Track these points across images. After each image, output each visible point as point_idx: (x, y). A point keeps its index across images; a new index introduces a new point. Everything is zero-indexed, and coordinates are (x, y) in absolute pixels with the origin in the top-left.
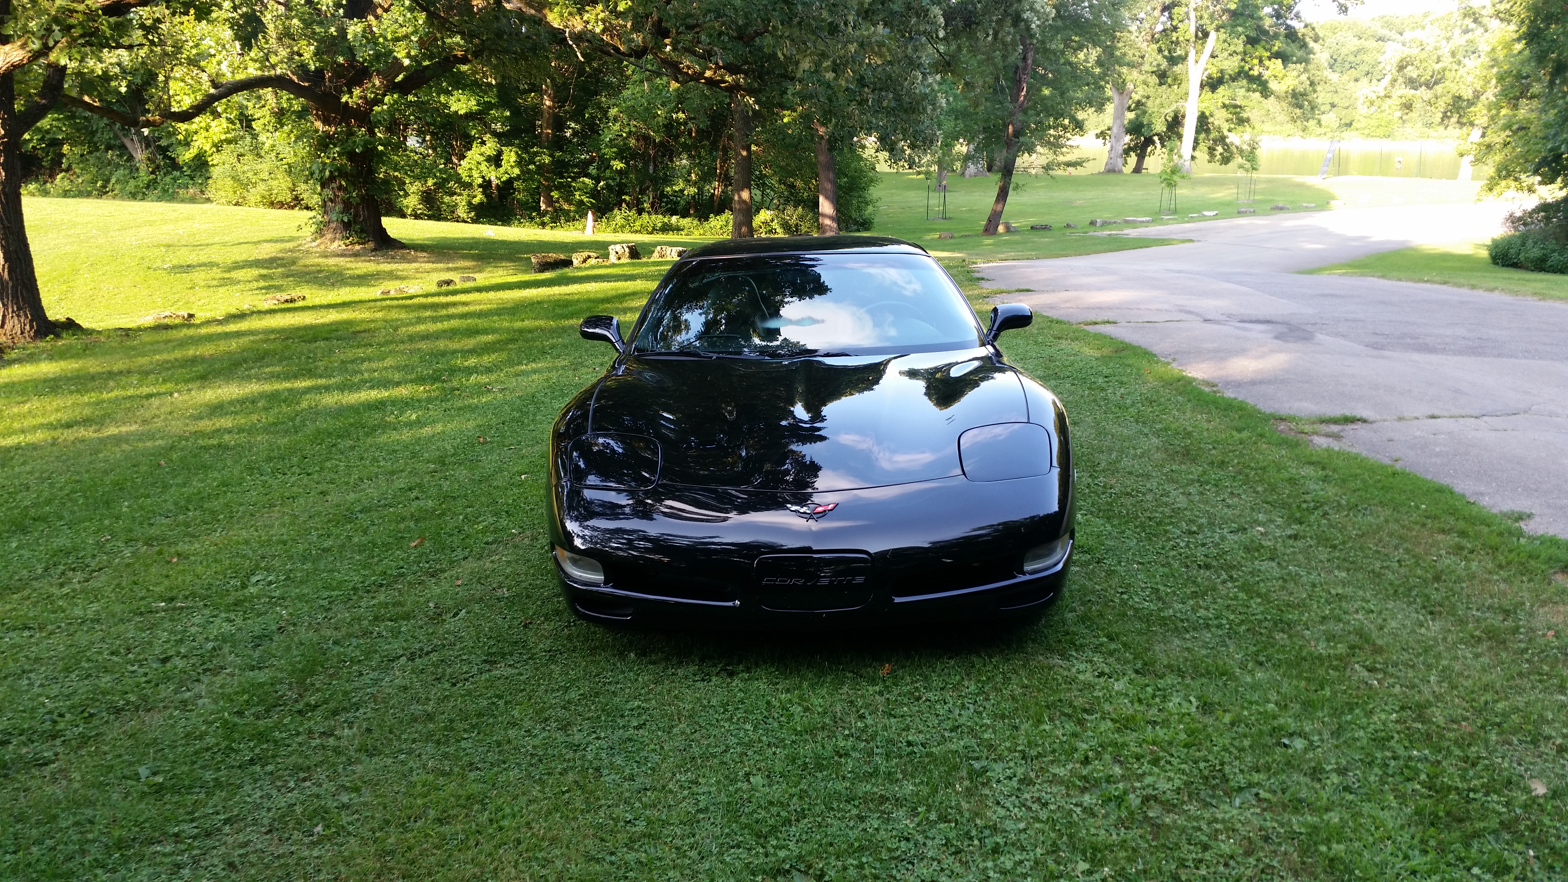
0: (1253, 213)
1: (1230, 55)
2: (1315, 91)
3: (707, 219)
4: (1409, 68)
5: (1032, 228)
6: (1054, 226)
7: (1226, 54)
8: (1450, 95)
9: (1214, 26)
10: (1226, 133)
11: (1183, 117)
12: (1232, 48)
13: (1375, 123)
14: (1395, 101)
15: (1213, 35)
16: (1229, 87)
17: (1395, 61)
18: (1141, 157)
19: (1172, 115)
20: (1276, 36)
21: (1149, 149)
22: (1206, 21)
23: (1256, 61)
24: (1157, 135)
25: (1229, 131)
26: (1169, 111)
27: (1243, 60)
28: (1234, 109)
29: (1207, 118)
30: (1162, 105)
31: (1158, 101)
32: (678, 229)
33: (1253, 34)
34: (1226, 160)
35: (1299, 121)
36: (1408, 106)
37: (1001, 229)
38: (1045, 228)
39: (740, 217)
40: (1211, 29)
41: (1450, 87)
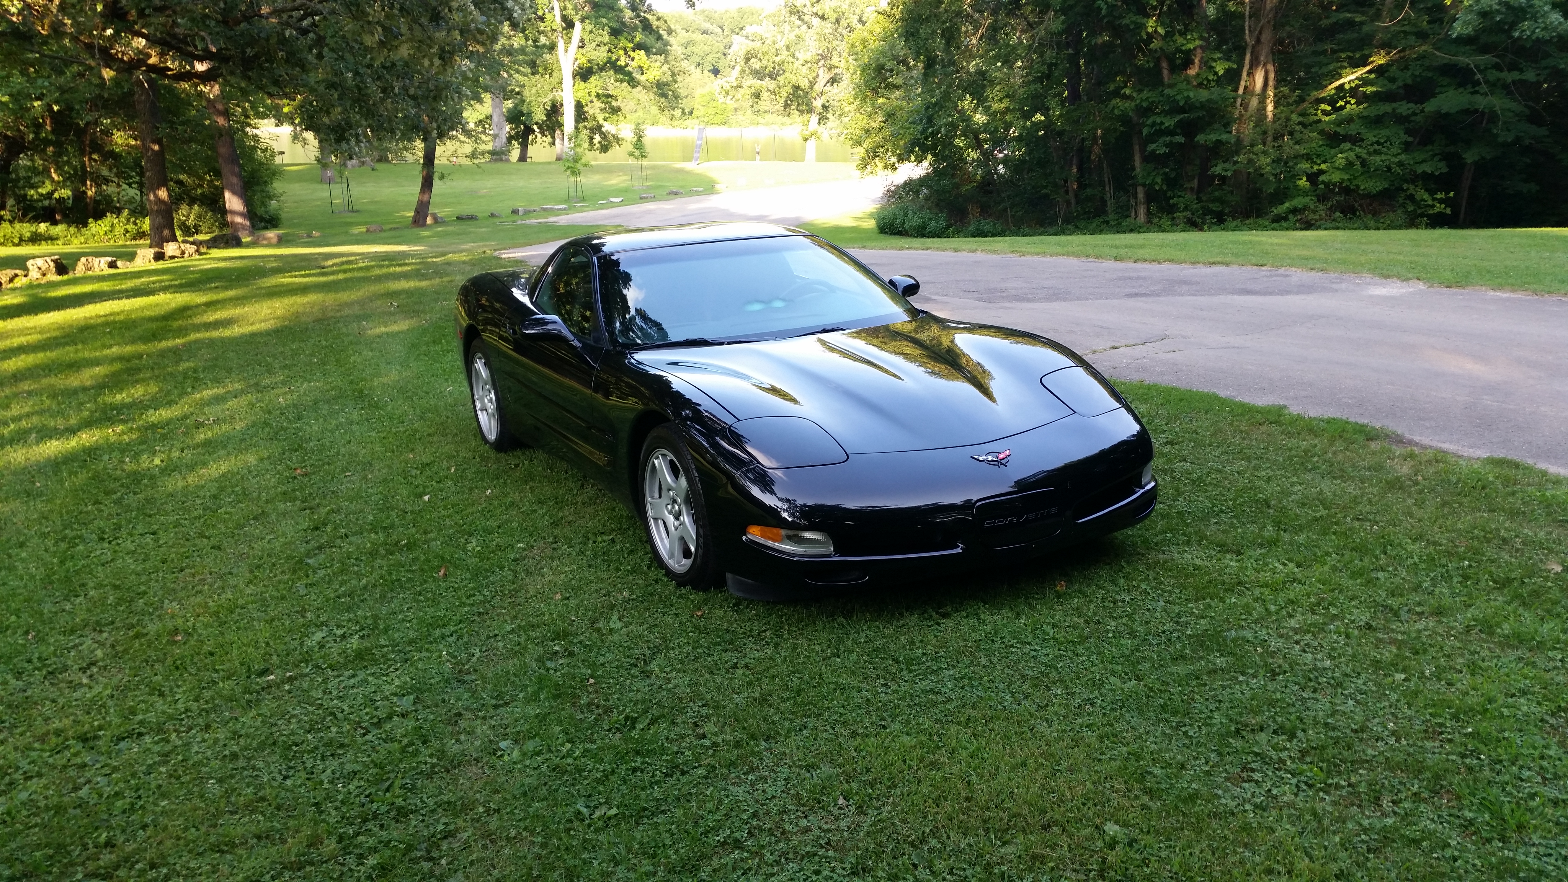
0: (654, 199)
1: (598, 45)
2: (676, 82)
3: (85, 225)
4: (752, 60)
5: (458, 218)
6: (479, 215)
7: (594, 45)
8: (790, 86)
9: (578, 17)
10: (601, 122)
11: (562, 105)
12: (599, 39)
13: (711, 111)
14: (746, 92)
15: (578, 26)
16: (600, 77)
17: (742, 53)
18: (524, 146)
19: (550, 104)
20: (635, 29)
21: (531, 138)
22: (570, 11)
23: (621, 52)
24: (537, 123)
25: (605, 120)
26: (547, 99)
27: (610, 51)
28: (606, 97)
29: (582, 107)
30: (538, 95)
31: (534, 91)
32: (51, 239)
33: (616, 25)
34: (605, 148)
35: (666, 111)
36: (757, 96)
37: (429, 220)
38: (472, 218)
39: (160, 220)
40: (576, 19)
41: (789, 78)
